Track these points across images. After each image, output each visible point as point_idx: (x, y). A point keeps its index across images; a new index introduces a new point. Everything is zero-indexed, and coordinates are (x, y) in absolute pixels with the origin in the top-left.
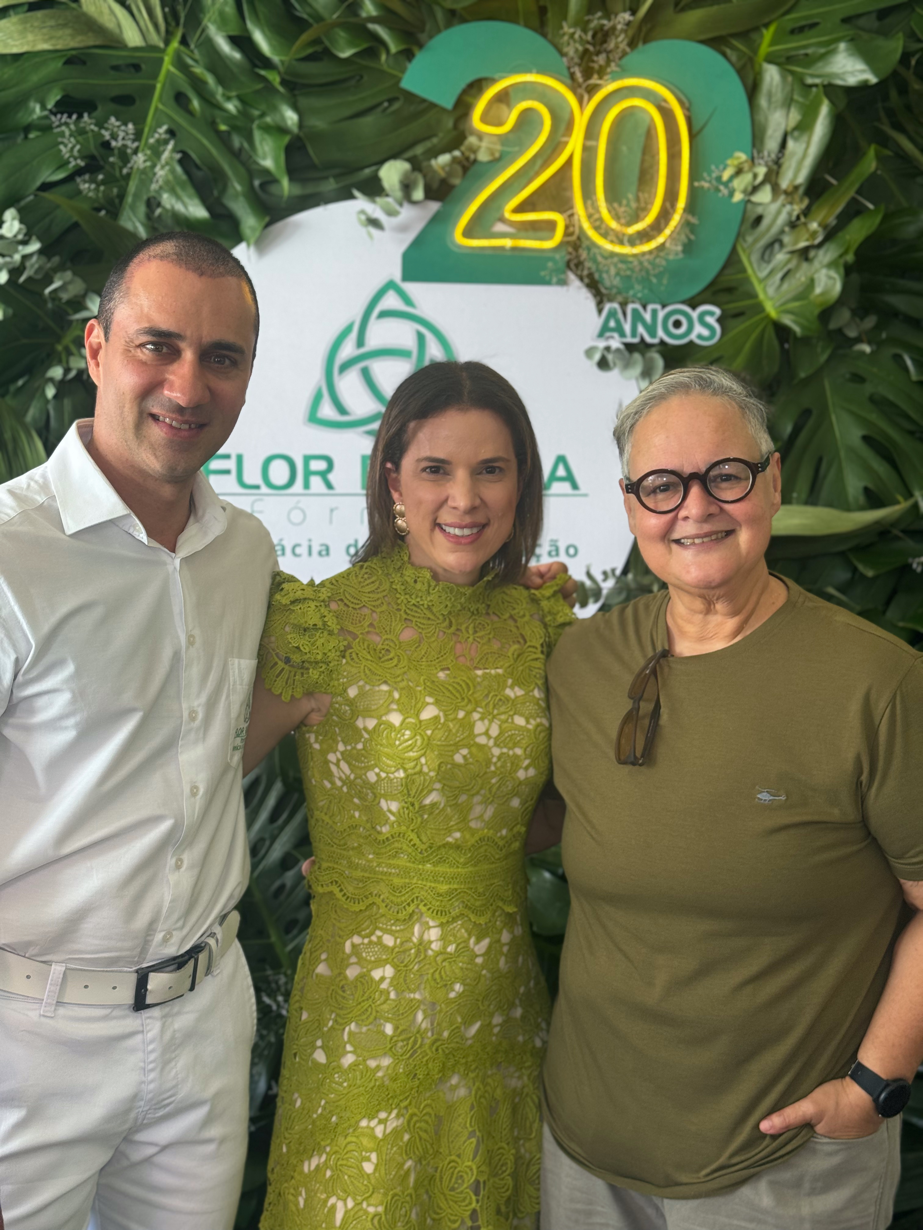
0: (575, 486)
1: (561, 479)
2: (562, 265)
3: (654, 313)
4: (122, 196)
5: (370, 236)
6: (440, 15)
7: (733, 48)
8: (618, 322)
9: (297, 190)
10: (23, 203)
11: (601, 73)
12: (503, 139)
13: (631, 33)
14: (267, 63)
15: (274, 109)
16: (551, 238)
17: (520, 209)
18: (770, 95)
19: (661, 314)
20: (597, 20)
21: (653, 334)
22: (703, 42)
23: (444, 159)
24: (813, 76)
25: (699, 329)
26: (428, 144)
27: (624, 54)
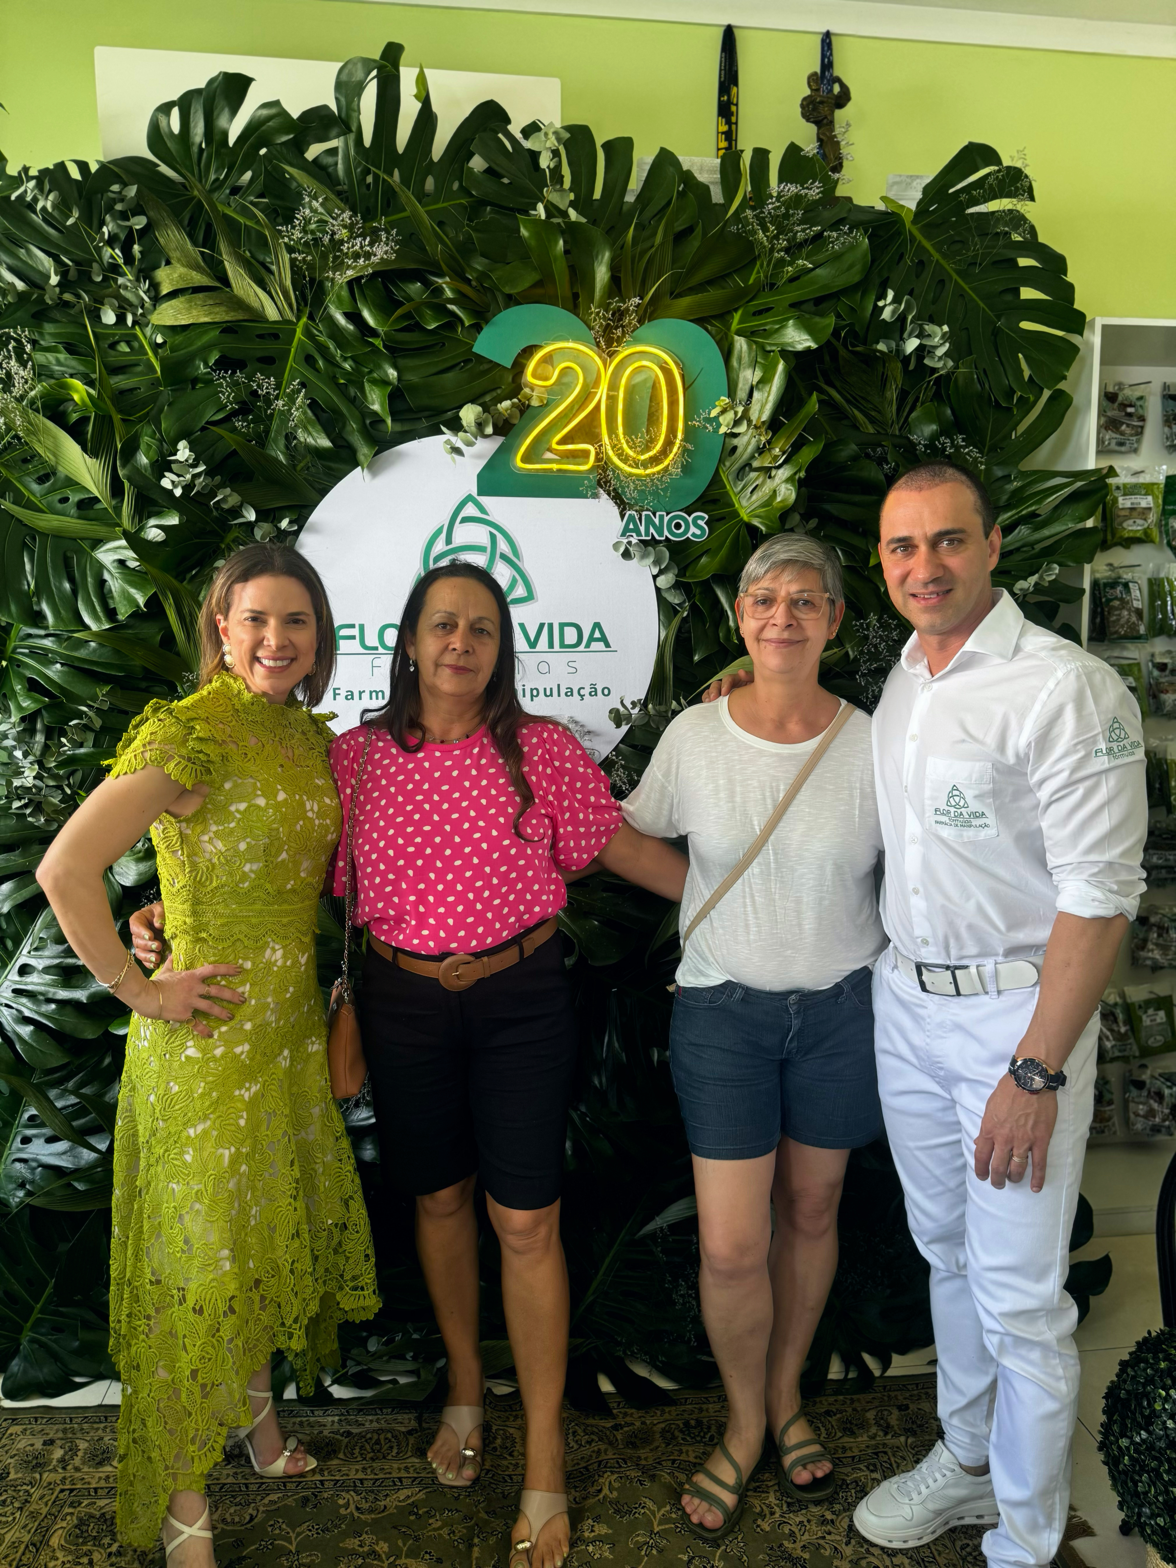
0: (607, 645)
1: (598, 640)
2: (594, 482)
3: (661, 517)
4: (267, 432)
5: (454, 460)
6: (500, 299)
7: (713, 325)
8: (635, 524)
9: (399, 428)
10: (193, 437)
11: (619, 341)
12: (549, 390)
13: (641, 312)
14: (373, 333)
15: (379, 367)
16: (587, 463)
17: (563, 441)
18: (740, 359)
19: (666, 519)
20: (615, 303)
21: (661, 533)
22: (691, 321)
23: (506, 404)
24: (771, 344)
25: (693, 530)
26: (494, 394)
27: (636, 328)
